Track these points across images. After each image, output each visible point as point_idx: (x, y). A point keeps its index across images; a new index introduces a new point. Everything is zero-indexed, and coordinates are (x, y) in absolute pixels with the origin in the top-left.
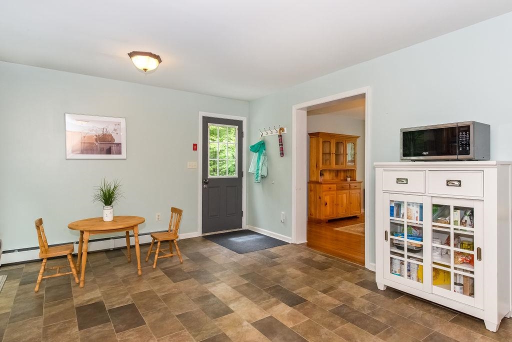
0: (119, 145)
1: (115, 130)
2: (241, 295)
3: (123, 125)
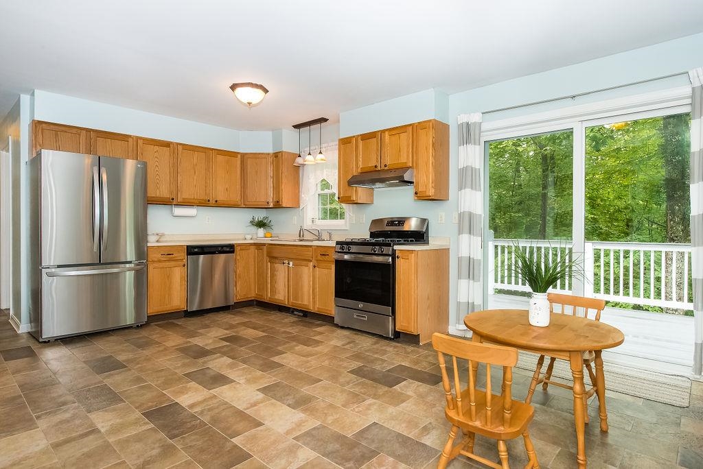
2: (247, 412)
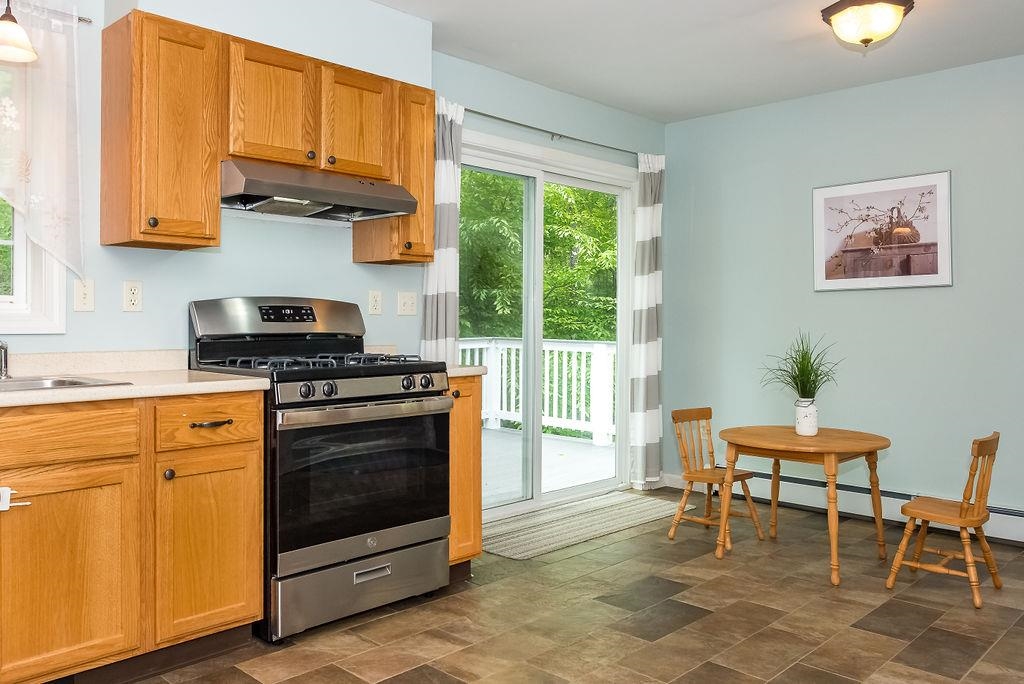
0: (931, 247)
1: (921, 209)
3: (942, 192)
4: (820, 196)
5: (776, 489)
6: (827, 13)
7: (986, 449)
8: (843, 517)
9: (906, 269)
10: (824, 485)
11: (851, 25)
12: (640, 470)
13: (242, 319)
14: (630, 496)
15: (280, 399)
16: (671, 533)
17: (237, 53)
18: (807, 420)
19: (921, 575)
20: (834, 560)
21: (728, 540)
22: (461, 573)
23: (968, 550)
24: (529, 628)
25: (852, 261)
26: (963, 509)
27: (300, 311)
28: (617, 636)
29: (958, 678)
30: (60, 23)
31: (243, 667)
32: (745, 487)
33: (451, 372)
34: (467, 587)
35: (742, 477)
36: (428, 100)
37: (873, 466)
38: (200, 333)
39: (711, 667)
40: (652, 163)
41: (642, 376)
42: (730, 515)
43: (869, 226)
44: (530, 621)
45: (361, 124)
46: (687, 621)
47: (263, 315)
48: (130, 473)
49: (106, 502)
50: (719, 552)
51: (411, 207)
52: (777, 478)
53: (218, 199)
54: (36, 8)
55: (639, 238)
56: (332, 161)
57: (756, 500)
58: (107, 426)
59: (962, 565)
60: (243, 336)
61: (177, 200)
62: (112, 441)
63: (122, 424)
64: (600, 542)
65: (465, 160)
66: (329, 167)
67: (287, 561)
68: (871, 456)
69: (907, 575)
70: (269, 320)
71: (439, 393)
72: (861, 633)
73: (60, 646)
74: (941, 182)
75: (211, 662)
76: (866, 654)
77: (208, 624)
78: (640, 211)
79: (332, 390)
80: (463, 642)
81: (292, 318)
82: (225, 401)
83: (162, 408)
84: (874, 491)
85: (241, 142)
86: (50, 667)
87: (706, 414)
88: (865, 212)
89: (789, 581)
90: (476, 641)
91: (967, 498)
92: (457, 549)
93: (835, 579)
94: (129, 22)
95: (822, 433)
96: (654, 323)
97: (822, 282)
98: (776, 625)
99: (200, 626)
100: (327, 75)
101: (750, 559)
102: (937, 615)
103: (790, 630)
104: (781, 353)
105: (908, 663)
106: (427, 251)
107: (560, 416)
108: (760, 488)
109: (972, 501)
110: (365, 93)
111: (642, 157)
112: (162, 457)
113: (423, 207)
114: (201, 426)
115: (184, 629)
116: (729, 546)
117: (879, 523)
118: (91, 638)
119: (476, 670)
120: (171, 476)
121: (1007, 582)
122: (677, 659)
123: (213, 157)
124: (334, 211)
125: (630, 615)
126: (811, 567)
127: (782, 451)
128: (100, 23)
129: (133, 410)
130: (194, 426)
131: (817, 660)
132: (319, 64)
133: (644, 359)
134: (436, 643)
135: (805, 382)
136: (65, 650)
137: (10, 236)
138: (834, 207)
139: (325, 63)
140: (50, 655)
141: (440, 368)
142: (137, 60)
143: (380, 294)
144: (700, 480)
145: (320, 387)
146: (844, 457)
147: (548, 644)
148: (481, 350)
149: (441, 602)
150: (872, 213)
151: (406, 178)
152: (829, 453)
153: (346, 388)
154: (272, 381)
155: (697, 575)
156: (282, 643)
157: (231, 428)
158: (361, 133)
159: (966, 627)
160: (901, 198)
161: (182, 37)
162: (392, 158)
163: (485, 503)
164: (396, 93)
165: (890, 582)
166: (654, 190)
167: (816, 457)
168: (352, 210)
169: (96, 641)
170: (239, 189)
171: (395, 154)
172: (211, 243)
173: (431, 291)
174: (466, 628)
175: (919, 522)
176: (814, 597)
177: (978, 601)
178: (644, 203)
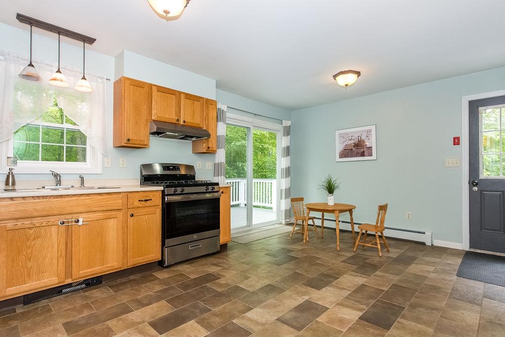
0: (370, 148)
1: (367, 136)
3: (373, 132)
4: (337, 132)
5: (323, 223)
6: (335, 77)
7: (383, 208)
8: (341, 231)
9: (363, 155)
10: (335, 221)
11: (342, 80)
12: (283, 217)
13: (158, 170)
14: (280, 225)
15: (166, 193)
16: (291, 236)
17: (154, 89)
18: (331, 201)
19: (365, 248)
20: (338, 243)
21: (307, 238)
22: (224, 247)
23: (378, 239)
24: (243, 263)
25: (347, 153)
26: (376, 227)
27: (176, 167)
28: (269, 265)
29: (370, 276)
30: (101, 80)
31: (155, 274)
32: (313, 221)
33: (220, 186)
34: (226, 251)
35: (312, 218)
36: (215, 104)
37: (351, 215)
38: (144, 174)
39: (296, 273)
40: (287, 123)
41: (284, 188)
42: (307, 230)
43: (352, 142)
44: (243, 261)
45: (194, 111)
46: (291, 260)
47: (163, 169)
48: (120, 215)
49: (112, 223)
50: (304, 241)
51: (209, 136)
52: (323, 219)
53: (148, 133)
54: (93, 76)
55: (283, 146)
56: (184, 122)
57: (317, 226)
58: (113, 200)
59: (376, 244)
60: (158, 175)
61: (136, 133)
62: (114, 205)
63: (117, 200)
64: (269, 238)
65: (227, 122)
66: (183, 124)
67: (168, 242)
68: (350, 211)
69: (361, 248)
70: (165, 170)
71: (217, 192)
72: (343, 263)
73: (97, 267)
74: (373, 128)
75: (145, 273)
76: (343, 269)
77: (144, 261)
78: (283, 138)
79: (183, 190)
80: (222, 267)
81: (172, 170)
82: (150, 193)
83: (130, 195)
84: (352, 223)
85: (156, 116)
86: (95, 272)
87: (302, 199)
88: (351, 138)
89: (325, 249)
90: (226, 266)
91: (377, 223)
92: (222, 240)
93: (338, 249)
94: (121, 80)
95: (335, 205)
96: (288, 172)
97: (338, 159)
98: (318, 262)
99: (141, 261)
100: (183, 96)
101: (313, 243)
102: (368, 259)
103: (321, 263)
104: (322, 180)
105: (356, 272)
106: (215, 149)
107: (263, 202)
108: (318, 223)
109: (379, 225)
110: (195, 102)
111: (284, 121)
112: (130, 210)
113: (213, 136)
114: (142, 201)
115: (136, 262)
116: (308, 239)
117: (353, 232)
118: (107, 264)
119: (224, 274)
120: (132, 215)
121: (391, 250)
122: (286, 271)
123: (147, 120)
124: (186, 137)
125: (274, 259)
126: (332, 246)
127: (324, 210)
128: (113, 80)
129: (121, 196)
130: (139, 201)
131: (328, 271)
132: (180, 93)
133: (285, 183)
134: (214, 267)
135: (330, 189)
136: (99, 268)
137: (85, 145)
138: (342, 136)
139: (182, 92)
140: (95, 269)
141: (217, 184)
142: (123, 92)
143: (200, 162)
144: (300, 219)
145: (179, 190)
146: (341, 211)
147: (247, 267)
148: (238, 182)
149: (217, 256)
150: (353, 138)
151: (207, 127)
152: (336, 210)
153: (187, 190)
154: (164, 188)
155: (297, 248)
156: (167, 267)
157: (151, 201)
158: (194, 114)
159: (376, 262)
160: (361, 133)
161: (138, 85)
162: (203, 122)
163: (232, 227)
164: (205, 101)
165: (355, 249)
166: (287, 131)
167: (332, 211)
168: (192, 137)
169: (109, 265)
170: (155, 130)
171: (204, 120)
172: (147, 146)
173: (217, 162)
174: (224, 263)
175: (364, 231)
176: (331, 254)
177: (381, 255)
178: (284, 135)
